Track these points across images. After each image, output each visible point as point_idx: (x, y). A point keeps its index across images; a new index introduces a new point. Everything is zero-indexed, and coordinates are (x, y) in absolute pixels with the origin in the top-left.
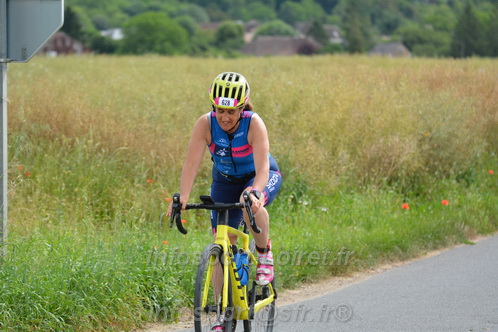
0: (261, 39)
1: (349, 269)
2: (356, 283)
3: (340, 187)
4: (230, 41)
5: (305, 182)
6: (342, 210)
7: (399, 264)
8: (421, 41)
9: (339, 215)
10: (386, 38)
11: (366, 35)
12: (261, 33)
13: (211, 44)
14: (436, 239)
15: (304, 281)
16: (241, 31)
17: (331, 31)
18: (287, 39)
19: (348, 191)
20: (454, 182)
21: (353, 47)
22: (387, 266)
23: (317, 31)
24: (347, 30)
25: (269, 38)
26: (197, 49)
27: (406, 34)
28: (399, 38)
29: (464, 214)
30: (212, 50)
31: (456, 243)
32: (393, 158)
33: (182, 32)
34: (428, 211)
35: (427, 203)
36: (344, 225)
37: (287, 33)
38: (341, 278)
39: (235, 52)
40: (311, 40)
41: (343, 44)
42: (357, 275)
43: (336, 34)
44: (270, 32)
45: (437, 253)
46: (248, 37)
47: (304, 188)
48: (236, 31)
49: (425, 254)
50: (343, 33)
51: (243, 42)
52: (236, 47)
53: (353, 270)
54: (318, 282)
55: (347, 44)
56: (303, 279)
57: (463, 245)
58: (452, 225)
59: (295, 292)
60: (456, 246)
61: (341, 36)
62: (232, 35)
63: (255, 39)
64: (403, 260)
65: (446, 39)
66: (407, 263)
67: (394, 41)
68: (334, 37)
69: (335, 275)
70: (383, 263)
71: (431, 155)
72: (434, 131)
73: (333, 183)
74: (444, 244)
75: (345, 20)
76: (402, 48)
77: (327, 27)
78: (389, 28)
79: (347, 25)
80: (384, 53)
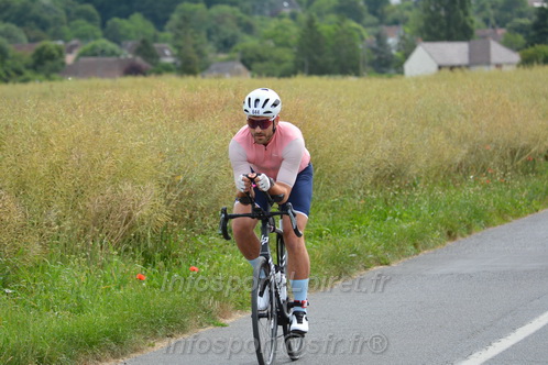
0: (84, 60)
4: (49, 64)
8: (261, 59)
10: (222, 56)
11: (200, 54)
12: (83, 54)
13: (28, 67)
16: (61, 52)
17: (162, 50)
18: (112, 59)
21: (187, 68)
23: (145, 50)
24: (179, 48)
25: (92, 59)
26: (12, 73)
27: (244, 52)
28: (237, 56)
30: (28, 74)
37: (113, 53)
39: (54, 75)
40: (139, 60)
41: (175, 64)
43: (167, 52)
44: (93, 53)
46: (70, 59)
48: (56, 52)
50: (176, 52)
51: (63, 64)
52: (56, 70)
55: (179, 63)
61: (173, 56)
62: (51, 57)
63: (77, 59)
65: (288, 56)
67: (232, 59)
68: (165, 55)
75: (177, 37)
76: (240, 67)
77: (156, 45)
78: (226, 45)
79: (180, 43)
80: (220, 73)
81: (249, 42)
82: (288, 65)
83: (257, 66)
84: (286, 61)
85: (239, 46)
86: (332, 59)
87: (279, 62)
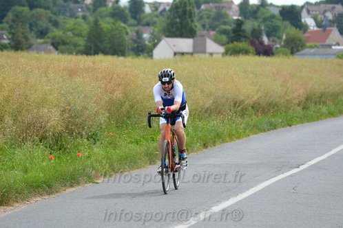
7: (47, 197)
8: (64, 43)
11: (26, 38)
14: (73, 180)
20: (86, 140)
21: (18, 47)
22: (38, 199)
27: (53, 38)
29: (92, 163)
34: (67, 160)
35: (67, 155)
41: (10, 44)
45: (73, 189)
49: (65, 190)
55: (13, 44)
57: (91, 184)
58: (84, 170)
60: (86, 185)
64: (49, 194)
65: (82, 42)
66: (52, 196)
67: (46, 43)
74: (78, 184)
78: (42, 34)
79: (13, 31)
80: (39, 51)
81: (56, 33)
83: (61, 47)
84: (80, 45)
85: (50, 35)
86: (108, 45)
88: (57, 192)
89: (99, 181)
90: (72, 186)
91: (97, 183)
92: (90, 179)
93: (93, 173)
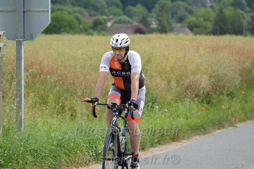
0: (116, 25)
1: (180, 139)
2: (184, 145)
3: (172, 99)
4: (100, 27)
5: (156, 97)
6: (174, 110)
7: (203, 136)
8: (197, 27)
9: (172, 113)
10: (179, 25)
11: (169, 23)
12: (115, 22)
13: (90, 28)
14: (220, 124)
15: (159, 144)
16: (105, 22)
17: (151, 21)
18: (129, 25)
19: (176, 101)
20: (226, 97)
21: (163, 30)
22: (197, 137)
23: (144, 21)
24: (160, 21)
25: (120, 25)
26: (83, 31)
27: (189, 23)
28: (186, 25)
29: (231, 113)
30: (91, 31)
31: (228, 126)
32: (197, 86)
33: (76, 22)
34: (214, 111)
35: (213, 107)
36: (175, 118)
37: (129, 22)
38: (176, 143)
39: (103, 32)
40: (141, 26)
41: (157, 28)
42: (184, 141)
43: (154, 23)
44: (120, 22)
45: (220, 131)
46: (109, 24)
47: (155, 100)
48: (103, 21)
49: (215, 131)
50: (157, 22)
51: (106, 27)
52: (102, 29)
53: (181, 139)
54: (165, 145)
55: (160, 28)
56: (159, 143)
57: (232, 127)
58: (227, 117)
59: (156, 149)
60: (229, 128)
61: (156, 24)
62: (101, 23)
63: (112, 25)
64: (204, 134)
65: (210, 25)
66: (206, 135)
67: (184, 26)
68: (152, 24)
69: (173, 141)
70: (195, 135)
71: (214, 84)
72: (216, 72)
73: (169, 97)
74: (223, 127)
75: (158, 15)
76: (188, 30)
77: (149, 19)
78: (181, 20)
79: (160, 18)
80: (179, 32)
81: (191, 19)
82: (210, 30)
83: (195, 29)
84: (209, 28)
85: (186, 20)
86: (230, 27)
87: (205, 28)
88: (209, 133)
89: (237, 125)
90: (219, 129)
91: (236, 127)
92: (232, 124)
93: (233, 119)
